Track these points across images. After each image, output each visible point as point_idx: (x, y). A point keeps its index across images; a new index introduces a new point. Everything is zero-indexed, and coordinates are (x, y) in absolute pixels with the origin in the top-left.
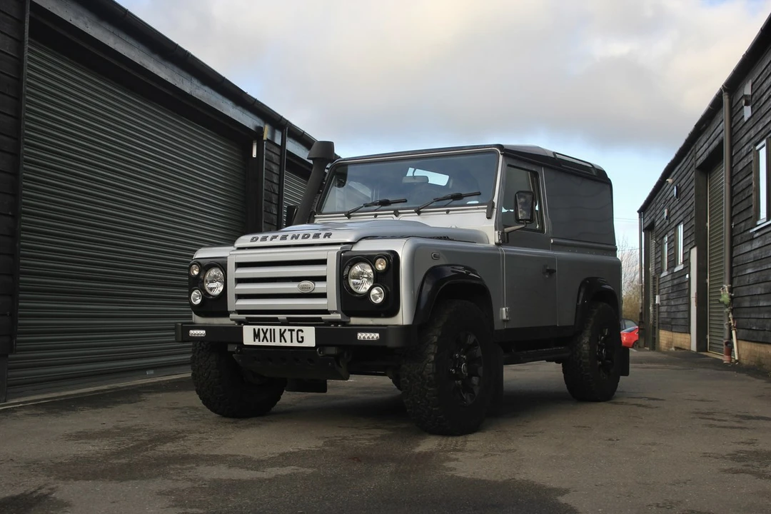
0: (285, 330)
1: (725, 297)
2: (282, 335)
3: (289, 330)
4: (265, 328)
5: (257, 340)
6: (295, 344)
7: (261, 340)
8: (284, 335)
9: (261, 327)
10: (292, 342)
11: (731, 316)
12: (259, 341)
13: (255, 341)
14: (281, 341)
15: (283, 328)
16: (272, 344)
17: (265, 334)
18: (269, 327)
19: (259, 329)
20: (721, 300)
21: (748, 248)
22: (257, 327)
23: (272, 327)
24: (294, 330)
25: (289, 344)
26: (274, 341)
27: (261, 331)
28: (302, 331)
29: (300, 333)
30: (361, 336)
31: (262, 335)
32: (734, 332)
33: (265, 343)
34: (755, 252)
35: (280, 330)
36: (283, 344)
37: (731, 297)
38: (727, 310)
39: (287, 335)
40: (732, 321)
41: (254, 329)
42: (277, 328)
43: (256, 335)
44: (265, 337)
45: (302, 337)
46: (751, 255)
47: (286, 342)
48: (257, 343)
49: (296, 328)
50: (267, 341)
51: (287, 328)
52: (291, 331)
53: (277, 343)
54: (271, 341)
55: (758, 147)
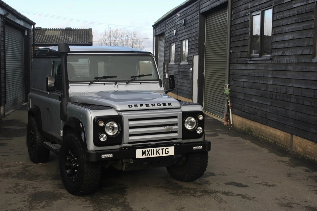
0: (159, 149)
1: (227, 91)
2: (157, 152)
3: (161, 149)
4: (148, 149)
5: (144, 156)
6: (164, 155)
7: (146, 155)
9: (146, 149)
10: (162, 154)
11: (229, 101)
12: (145, 156)
13: (143, 156)
14: (157, 155)
15: (158, 148)
16: (153, 156)
17: (148, 152)
18: (151, 149)
19: (145, 150)
20: (225, 92)
21: (244, 67)
22: (144, 150)
23: (152, 149)
24: (164, 149)
25: (161, 155)
26: (153, 155)
27: (146, 151)
28: (168, 149)
29: (167, 150)
31: (147, 153)
32: (230, 110)
33: (148, 156)
34: (249, 71)
35: (157, 149)
36: (158, 155)
37: (230, 91)
38: (227, 98)
39: (160, 151)
40: (229, 104)
41: (143, 151)
42: (155, 149)
43: (144, 153)
44: (148, 153)
45: (168, 152)
46: (246, 72)
47: (159, 154)
48: (144, 157)
49: (165, 148)
50: (150, 155)
51: (160, 148)
52: (162, 149)
53: (155, 155)
54: (152, 155)
55: (253, 14)
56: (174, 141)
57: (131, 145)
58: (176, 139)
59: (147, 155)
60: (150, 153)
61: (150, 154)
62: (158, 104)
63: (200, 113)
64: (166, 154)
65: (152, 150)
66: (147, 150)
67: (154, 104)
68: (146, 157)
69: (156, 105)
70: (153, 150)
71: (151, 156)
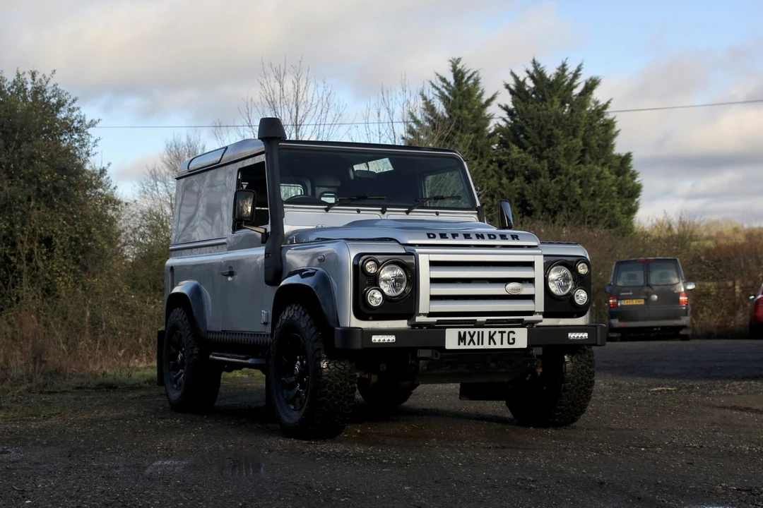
0: (495, 332)
2: (491, 337)
3: (499, 332)
4: (472, 330)
5: (462, 344)
6: (506, 346)
7: (467, 343)
8: (494, 337)
9: (467, 330)
10: (502, 344)
12: (465, 344)
13: (459, 344)
14: (490, 344)
15: (492, 330)
16: (480, 347)
17: (472, 337)
18: (477, 330)
19: (465, 333)
23: (481, 330)
24: (505, 332)
26: (482, 344)
27: (467, 335)
28: (514, 333)
29: (511, 334)
30: (572, 336)
31: (468, 338)
33: (472, 347)
35: (490, 332)
36: (492, 346)
42: (486, 331)
43: (462, 339)
44: (472, 340)
45: (514, 339)
47: (495, 344)
48: (462, 347)
50: (474, 344)
52: (502, 333)
53: (486, 346)
54: (478, 344)
56: (527, 318)
57: (434, 319)
58: (531, 313)
59: (469, 344)
60: (475, 338)
61: (476, 342)
62: (489, 235)
63: (581, 259)
64: (509, 343)
65: (479, 332)
66: (469, 332)
67: (482, 235)
68: (467, 347)
69: (486, 236)
70: (483, 332)
71: (476, 347)
